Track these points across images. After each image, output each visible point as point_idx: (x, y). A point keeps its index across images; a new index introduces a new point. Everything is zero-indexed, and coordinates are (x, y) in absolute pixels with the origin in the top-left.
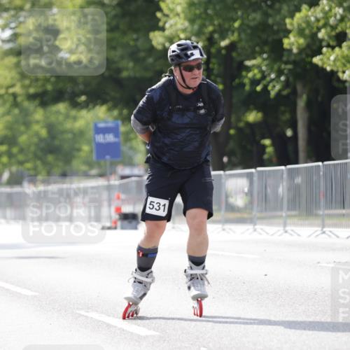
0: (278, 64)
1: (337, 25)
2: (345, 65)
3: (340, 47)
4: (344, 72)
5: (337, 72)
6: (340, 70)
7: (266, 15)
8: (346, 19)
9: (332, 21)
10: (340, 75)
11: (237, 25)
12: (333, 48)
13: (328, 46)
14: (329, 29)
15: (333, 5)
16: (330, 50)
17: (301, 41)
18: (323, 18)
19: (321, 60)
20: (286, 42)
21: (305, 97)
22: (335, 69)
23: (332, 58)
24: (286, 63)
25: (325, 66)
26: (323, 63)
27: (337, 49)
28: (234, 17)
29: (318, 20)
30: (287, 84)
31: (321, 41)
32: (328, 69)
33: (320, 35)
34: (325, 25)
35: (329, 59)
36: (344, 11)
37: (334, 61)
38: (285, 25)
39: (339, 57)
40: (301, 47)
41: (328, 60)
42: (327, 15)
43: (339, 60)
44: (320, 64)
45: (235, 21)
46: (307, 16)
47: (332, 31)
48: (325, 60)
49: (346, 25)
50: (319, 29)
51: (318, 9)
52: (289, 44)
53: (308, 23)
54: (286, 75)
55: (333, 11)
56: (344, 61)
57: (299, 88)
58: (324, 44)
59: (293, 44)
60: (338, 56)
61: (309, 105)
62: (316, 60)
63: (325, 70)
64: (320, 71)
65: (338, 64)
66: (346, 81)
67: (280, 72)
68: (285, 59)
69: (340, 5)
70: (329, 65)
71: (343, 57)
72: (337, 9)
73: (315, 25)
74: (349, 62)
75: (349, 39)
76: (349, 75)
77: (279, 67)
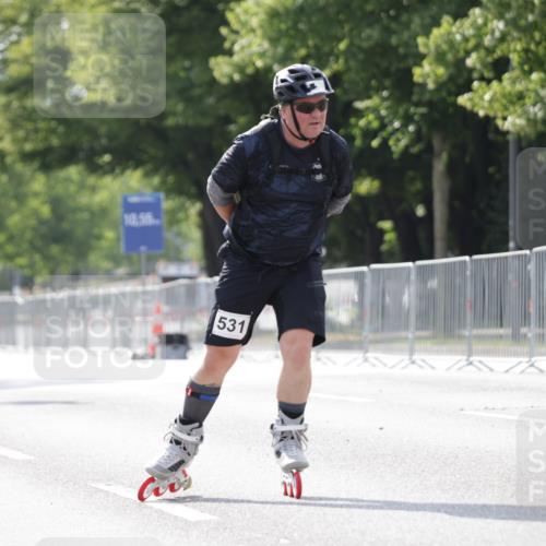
0: (405, 106)
1: (495, 47)
2: (506, 108)
3: (500, 80)
4: (505, 119)
5: (495, 118)
6: (500, 115)
7: (388, 31)
8: (509, 38)
9: (487, 41)
10: (499, 122)
11: (342, 46)
12: (489, 81)
13: (482, 79)
14: (482, 52)
15: (490, 16)
16: (484, 84)
17: (441, 71)
18: (474, 36)
19: (471, 100)
20: (417, 71)
21: (444, 157)
22: (491, 114)
23: (487, 97)
24: (417, 105)
25: (476, 109)
26: (474, 106)
27: (495, 84)
28: (339, 34)
29: (466, 39)
30: (418, 137)
31: (471, 70)
32: (481, 113)
33: (469, 62)
34: (477, 47)
35: (482, 98)
36: (507, 24)
37: (491, 101)
38: (417, 46)
39: (498, 95)
40: (441, 80)
41: (480, 99)
42: (480, 31)
43: (497, 100)
44: (468, 105)
45: (340, 40)
46: (449, 33)
47: (487, 55)
48: (477, 100)
49: (509, 47)
50: (468, 53)
51: (467, 22)
52: (422, 76)
53: (451, 44)
54: (417, 123)
55: (490, 25)
56: (504, 101)
57: (436, 143)
58: (475, 75)
59: (428, 76)
60: (495, 94)
61: (451, 169)
62: (463, 100)
63: (476, 115)
64: (468, 116)
65: (496, 105)
66: (507, 132)
67: (407, 119)
68: (415, 98)
69: (500, 16)
70: (483, 108)
71: (504, 96)
72: (495, 22)
73: (462, 46)
74: (512, 103)
75: (513, 69)
76: (512, 123)
77: (407, 111)
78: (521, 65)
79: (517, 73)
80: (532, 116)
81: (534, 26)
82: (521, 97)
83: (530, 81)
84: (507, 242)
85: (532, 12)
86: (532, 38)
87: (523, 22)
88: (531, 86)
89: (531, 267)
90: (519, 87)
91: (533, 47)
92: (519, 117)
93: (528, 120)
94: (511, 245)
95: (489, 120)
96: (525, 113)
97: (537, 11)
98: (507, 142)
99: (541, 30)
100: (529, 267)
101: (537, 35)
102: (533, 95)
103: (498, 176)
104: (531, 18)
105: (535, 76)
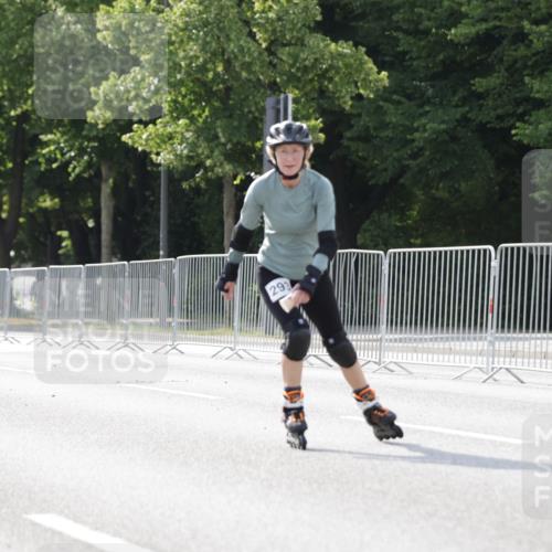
0: (80, 141)
2: (159, 146)
3: (155, 124)
4: (158, 154)
5: (150, 153)
6: (155, 151)
10: (153, 157)
11: (30, 91)
12: (146, 125)
13: (140, 122)
16: (142, 126)
19: (130, 137)
21: (111, 181)
22: (148, 150)
23: (144, 136)
24: (89, 140)
25: (136, 146)
26: (134, 143)
27: (151, 126)
28: (29, 83)
30: (89, 165)
32: (140, 149)
35: (141, 137)
37: (147, 140)
39: (153, 135)
41: (139, 138)
43: (152, 139)
44: (130, 142)
48: (136, 138)
54: (90, 155)
56: (158, 140)
57: (104, 170)
60: (150, 135)
61: (115, 192)
62: (125, 138)
63: (137, 149)
64: (130, 151)
65: (151, 143)
66: (160, 165)
67: (82, 151)
68: (84, 133)
70: (141, 145)
71: (157, 136)
74: (165, 142)
75: (165, 115)
76: (164, 158)
77: (81, 144)
78: (171, 112)
79: (167, 118)
80: (179, 152)
81: (181, 83)
82: (171, 137)
83: (178, 126)
84: (159, 250)
85: (180, 72)
86: (180, 93)
87: (173, 80)
88: (178, 129)
89: (176, 271)
90: (169, 130)
91: (180, 99)
92: (169, 153)
93: (176, 155)
94: (161, 253)
95: (145, 154)
96: (174, 150)
97: (183, 71)
98: (160, 172)
99: (186, 86)
100: (174, 271)
101: (183, 90)
102: (180, 137)
103: (152, 199)
104: (179, 76)
105: (181, 122)
